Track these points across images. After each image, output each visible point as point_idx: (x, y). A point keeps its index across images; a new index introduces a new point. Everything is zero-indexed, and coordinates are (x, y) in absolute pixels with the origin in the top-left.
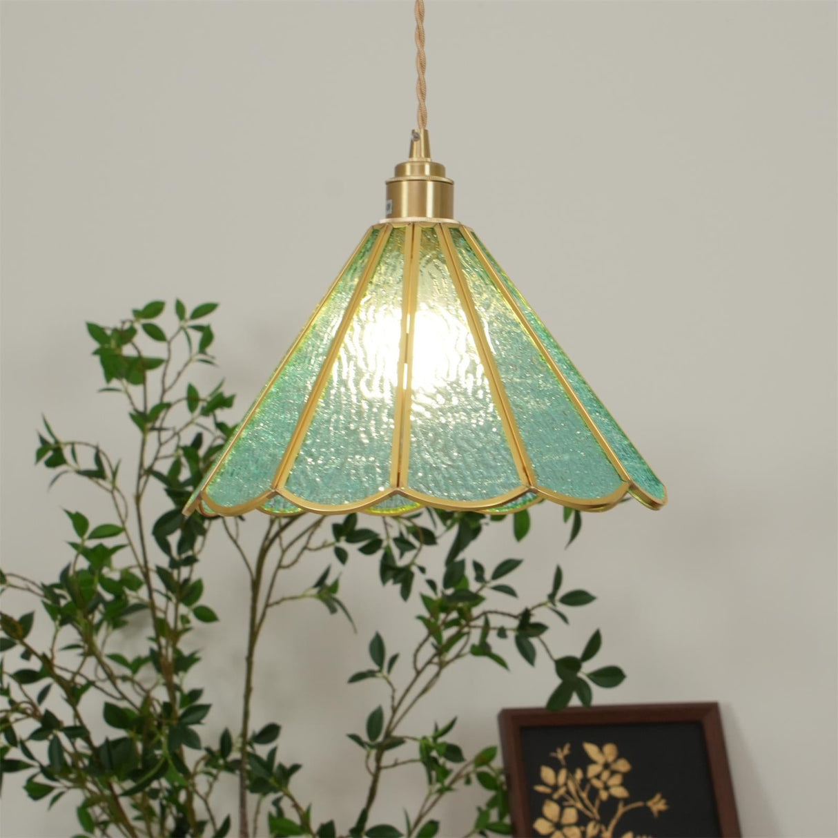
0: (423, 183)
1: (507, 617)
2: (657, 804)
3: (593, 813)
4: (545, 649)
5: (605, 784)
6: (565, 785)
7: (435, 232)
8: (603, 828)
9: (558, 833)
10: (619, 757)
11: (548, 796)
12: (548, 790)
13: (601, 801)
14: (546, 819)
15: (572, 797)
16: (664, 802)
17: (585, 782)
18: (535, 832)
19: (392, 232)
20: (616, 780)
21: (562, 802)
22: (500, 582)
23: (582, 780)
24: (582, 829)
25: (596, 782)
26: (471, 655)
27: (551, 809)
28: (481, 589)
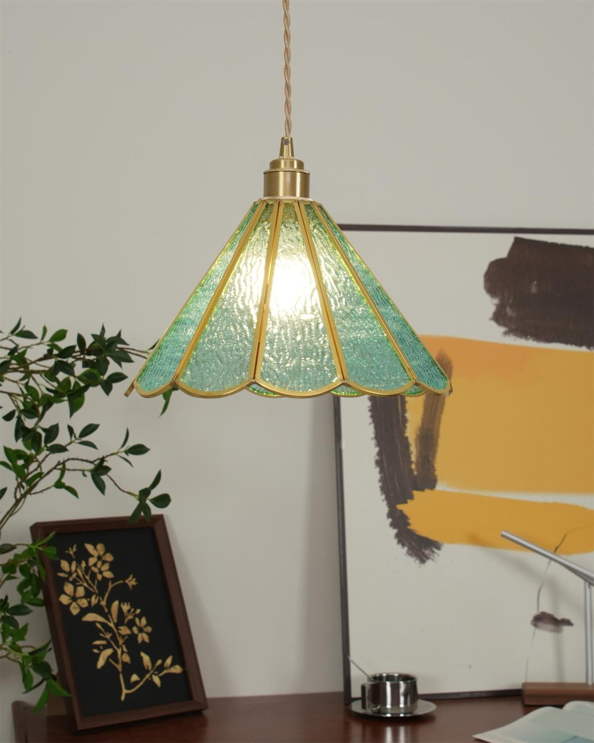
1: (85, 463)
2: (131, 582)
3: (94, 589)
4: (113, 483)
5: (100, 569)
6: (76, 571)
7: (294, 207)
8: (101, 599)
9: (74, 604)
10: (106, 552)
11: (67, 580)
12: (66, 576)
13: (98, 581)
14: (66, 594)
15: (81, 579)
16: (134, 579)
17: (88, 568)
18: (61, 603)
19: (267, 206)
20: (106, 567)
21: (75, 583)
22: (84, 439)
23: (85, 568)
24: (89, 600)
25: (94, 569)
26: (54, 488)
27: (69, 588)
28: (69, 444)
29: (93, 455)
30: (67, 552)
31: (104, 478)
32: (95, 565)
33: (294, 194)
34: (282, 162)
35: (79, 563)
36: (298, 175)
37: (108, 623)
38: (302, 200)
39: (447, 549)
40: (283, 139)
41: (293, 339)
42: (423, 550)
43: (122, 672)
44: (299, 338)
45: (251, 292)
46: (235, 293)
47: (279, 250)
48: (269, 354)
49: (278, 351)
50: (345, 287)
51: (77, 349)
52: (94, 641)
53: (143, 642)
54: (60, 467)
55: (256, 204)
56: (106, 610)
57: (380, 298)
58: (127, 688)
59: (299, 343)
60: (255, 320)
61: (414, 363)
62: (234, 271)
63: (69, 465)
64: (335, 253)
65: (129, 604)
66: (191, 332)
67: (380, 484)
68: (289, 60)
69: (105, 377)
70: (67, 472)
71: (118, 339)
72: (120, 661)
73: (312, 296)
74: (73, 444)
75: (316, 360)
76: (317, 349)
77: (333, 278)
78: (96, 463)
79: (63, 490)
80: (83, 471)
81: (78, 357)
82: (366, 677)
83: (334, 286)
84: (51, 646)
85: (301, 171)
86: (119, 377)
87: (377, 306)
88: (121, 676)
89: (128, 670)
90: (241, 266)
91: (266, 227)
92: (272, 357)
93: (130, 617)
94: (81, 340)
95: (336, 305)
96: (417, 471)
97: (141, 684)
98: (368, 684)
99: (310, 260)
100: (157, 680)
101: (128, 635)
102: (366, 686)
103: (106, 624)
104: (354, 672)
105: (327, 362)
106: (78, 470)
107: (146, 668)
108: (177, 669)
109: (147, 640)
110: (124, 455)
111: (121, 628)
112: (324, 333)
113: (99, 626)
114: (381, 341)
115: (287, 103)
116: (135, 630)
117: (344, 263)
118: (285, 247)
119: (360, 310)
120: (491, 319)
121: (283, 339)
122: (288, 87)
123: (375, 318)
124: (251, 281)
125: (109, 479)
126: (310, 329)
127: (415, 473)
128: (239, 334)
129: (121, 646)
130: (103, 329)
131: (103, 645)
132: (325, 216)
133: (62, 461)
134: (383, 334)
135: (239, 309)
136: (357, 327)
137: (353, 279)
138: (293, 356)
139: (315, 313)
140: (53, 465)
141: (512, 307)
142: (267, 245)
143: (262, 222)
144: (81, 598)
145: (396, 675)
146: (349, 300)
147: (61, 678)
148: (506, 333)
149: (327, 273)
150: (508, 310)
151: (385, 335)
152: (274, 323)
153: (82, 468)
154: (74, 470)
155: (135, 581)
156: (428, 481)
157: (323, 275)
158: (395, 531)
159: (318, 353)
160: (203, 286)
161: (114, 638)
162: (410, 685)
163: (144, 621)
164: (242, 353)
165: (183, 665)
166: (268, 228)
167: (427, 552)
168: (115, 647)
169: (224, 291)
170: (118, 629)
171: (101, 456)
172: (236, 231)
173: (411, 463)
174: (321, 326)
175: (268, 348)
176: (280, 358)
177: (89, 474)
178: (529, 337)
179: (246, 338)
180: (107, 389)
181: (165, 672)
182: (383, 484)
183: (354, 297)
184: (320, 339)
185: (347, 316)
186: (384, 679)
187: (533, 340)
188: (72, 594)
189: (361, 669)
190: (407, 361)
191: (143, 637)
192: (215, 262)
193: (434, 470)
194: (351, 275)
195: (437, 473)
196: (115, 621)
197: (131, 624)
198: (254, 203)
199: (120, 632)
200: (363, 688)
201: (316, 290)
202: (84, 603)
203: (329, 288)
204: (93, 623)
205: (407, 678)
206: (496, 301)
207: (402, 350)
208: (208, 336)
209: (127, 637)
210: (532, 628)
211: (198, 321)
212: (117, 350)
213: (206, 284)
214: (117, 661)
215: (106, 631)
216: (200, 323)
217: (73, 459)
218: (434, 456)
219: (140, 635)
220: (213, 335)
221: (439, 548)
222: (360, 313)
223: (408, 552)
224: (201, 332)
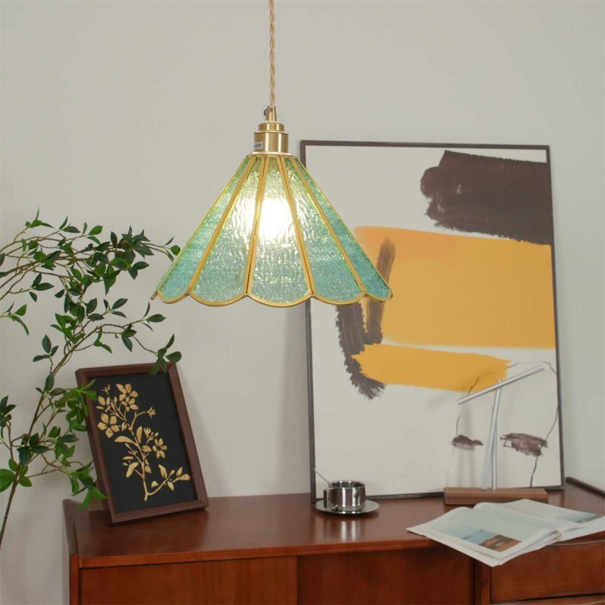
0: (276, 134)
1: (117, 327)
2: (151, 412)
3: (124, 418)
4: (138, 343)
5: (128, 403)
6: (110, 405)
7: (276, 160)
8: (129, 425)
9: (109, 429)
10: (132, 390)
11: (103, 411)
12: (103, 408)
13: (127, 412)
14: (103, 422)
15: (114, 411)
16: (154, 411)
17: (119, 403)
18: (99, 429)
19: (256, 159)
20: (133, 401)
21: (109, 414)
22: (116, 310)
23: (117, 402)
24: (120, 426)
25: (123, 403)
26: (94, 346)
27: (105, 417)
28: (105, 314)
29: (123, 322)
30: (103, 390)
31: (131, 339)
32: (124, 400)
33: (276, 150)
34: (268, 126)
35: (112, 398)
36: (280, 136)
37: (135, 443)
38: (283, 155)
39: (389, 388)
40: (269, 107)
41: (276, 263)
42: (372, 389)
43: (146, 480)
44: (279, 262)
45: (245, 226)
46: (232, 226)
47: (266, 194)
48: (258, 274)
49: (264, 272)
50: (314, 222)
51: (111, 244)
52: (124, 457)
53: (161, 457)
54: (98, 330)
55: (248, 157)
56: (133, 434)
57: (340, 229)
58: (149, 491)
59: (279, 266)
60: (247, 247)
61: (364, 279)
62: (231, 209)
63: (104, 329)
64: (307, 195)
65: (150, 429)
66: (200, 254)
67: (340, 339)
68: (273, 47)
69: (132, 265)
70: (103, 334)
71: (142, 237)
72: (144, 471)
73: (289, 229)
74: (108, 314)
75: (292, 279)
76: (293, 270)
77: (305, 215)
78: (126, 328)
79: (101, 348)
80: (116, 333)
81: (112, 250)
82: (327, 484)
83: (306, 221)
84: (93, 465)
85: (283, 132)
86: (142, 265)
87: (338, 236)
88: (144, 482)
89: (150, 478)
90: (237, 206)
91: (256, 176)
92: (260, 276)
93: (151, 439)
94: (113, 237)
95: (307, 236)
96: (368, 329)
97: (160, 488)
98: (328, 489)
99: (288, 202)
100: (171, 485)
101: (149, 452)
102: (327, 491)
103: (133, 444)
104: (318, 480)
105: (300, 281)
106: (111, 333)
107: (163, 476)
108: (186, 477)
109: (164, 456)
110: (146, 322)
111: (144, 447)
112: (298, 258)
113: (127, 445)
114: (339, 263)
115: (272, 80)
116: (155, 448)
117: (313, 204)
118: (270, 191)
119: (325, 240)
120: (425, 214)
121: (268, 262)
122: (272, 68)
123: (336, 245)
124: (244, 217)
125: (135, 340)
126: (288, 255)
127: (366, 331)
128: (236, 258)
129: (144, 461)
130: (131, 229)
131: (131, 460)
132: (300, 166)
133: (99, 326)
134: (342, 257)
135: (235, 239)
136: (322, 253)
137: (320, 215)
138: (275, 276)
139: (292, 243)
140: (93, 330)
141: (442, 204)
142: (256, 190)
143: (253, 172)
144: (114, 425)
145: (350, 482)
146: (317, 231)
147: (100, 484)
148: (437, 225)
149: (301, 212)
150: (439, 206)
151: (343, 258)
152: (262, 250)
153: (115, 332)
154: (109, 333)
155: (155, 412)
156: (375, 337)
157: (298, 213)
158: (350, 375)
159: (293, 273)
160: (209, 219)
161: (139, 454)
162: (360, 490)
163: (161, 441)
164: (237, 273)
165: (190, 474)
166: (258, 177)
167: (374, 390)
168: (140, 461)
169: (224, 224)
170: (142, 448)
171: (129, 323)
172: (233, 177)
173: (363, 323)
174: (296, 252)
175: (257, 269)
176: (265, 277)
177: (120, 336)
178: (454, 228)
179: (241, 261)
180: (134, 274)
181: (177, 479)
182: (341, 340)
183: (321, 229)
184: (295, 263)
185: (315, 244)
186: (341, 485)
187: (458, 230)
188: (107, 422)
189: (323, 478)
190: (360, 278)
191: (160, 454)
192: (217, 201)
193: (380, 329)
194: (318, 212)
195: (382, 331)
196: (140, 442)
197: (151, 444)
198: (247, 156)
199: (143, 449)
200: (325, 492)
201: (292, 225)
202: (116, 429)
203: (302, 223)
204: (123, 443)
205: (358, 485)
206: (430, 200)
207: (355, 269)
208: (213, 259)
209: (148, 453)
210: (452, 447)
211: (205, 247)
212: (141, 245)
213: (211, 218)
214: (141, 472)
215: (133, 449)
216: (207, 248)
217: (108, 325)
218: (380, 319)
219: (158, 452)
220: (216, 258)
221: (383, 387)
222: (325, 242)
223: (360, 390)
224: (207, 256)
